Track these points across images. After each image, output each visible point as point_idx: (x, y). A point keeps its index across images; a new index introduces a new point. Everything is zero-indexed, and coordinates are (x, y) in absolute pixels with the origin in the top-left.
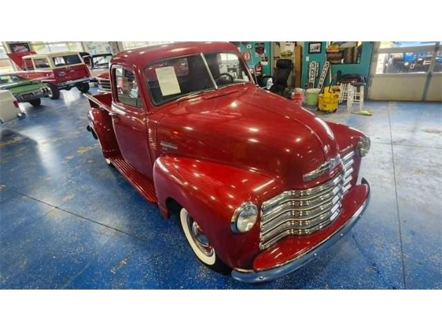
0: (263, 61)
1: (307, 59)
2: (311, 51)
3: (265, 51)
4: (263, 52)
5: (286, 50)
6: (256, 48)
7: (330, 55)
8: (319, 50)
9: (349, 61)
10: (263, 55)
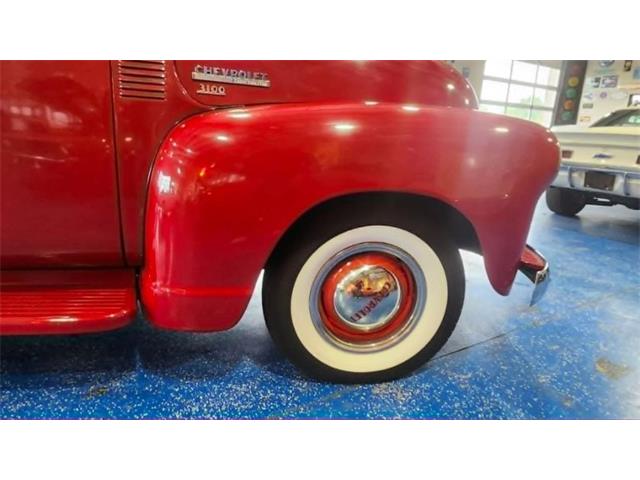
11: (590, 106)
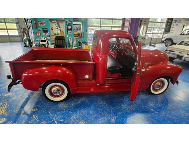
0: (48, 36)
1: (67, 36)
2: (68, 33)
3: (48, 32)
4: (47, 33)
5: (56, 32)
6: (43, 31)
7: (75, 35)
8: (71, 33)
9: (81, 37)
10: (47, 34)
11: (174, 27)
